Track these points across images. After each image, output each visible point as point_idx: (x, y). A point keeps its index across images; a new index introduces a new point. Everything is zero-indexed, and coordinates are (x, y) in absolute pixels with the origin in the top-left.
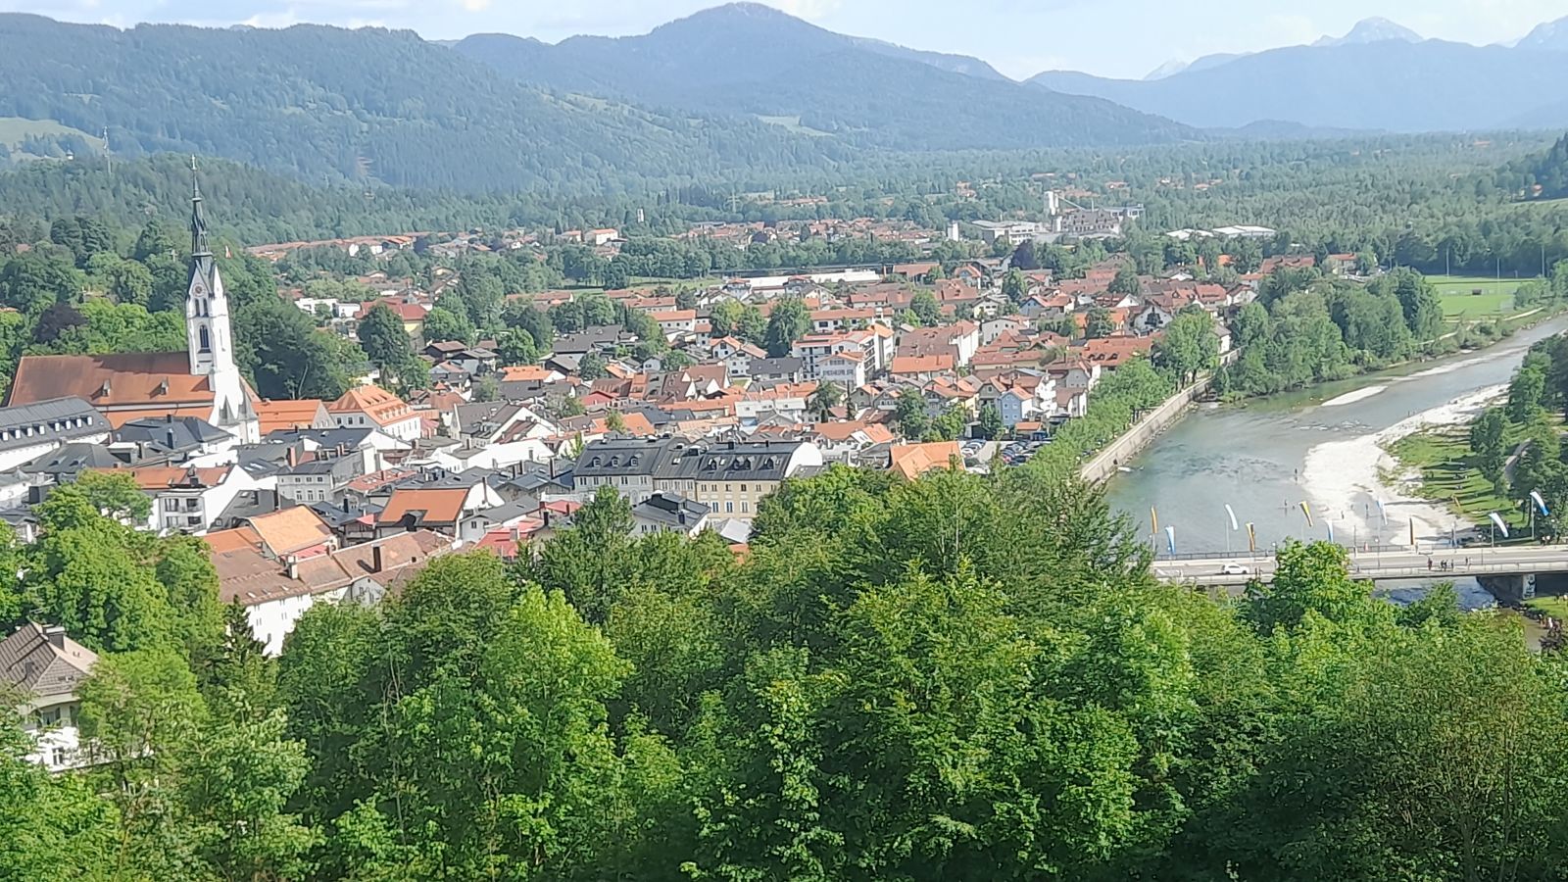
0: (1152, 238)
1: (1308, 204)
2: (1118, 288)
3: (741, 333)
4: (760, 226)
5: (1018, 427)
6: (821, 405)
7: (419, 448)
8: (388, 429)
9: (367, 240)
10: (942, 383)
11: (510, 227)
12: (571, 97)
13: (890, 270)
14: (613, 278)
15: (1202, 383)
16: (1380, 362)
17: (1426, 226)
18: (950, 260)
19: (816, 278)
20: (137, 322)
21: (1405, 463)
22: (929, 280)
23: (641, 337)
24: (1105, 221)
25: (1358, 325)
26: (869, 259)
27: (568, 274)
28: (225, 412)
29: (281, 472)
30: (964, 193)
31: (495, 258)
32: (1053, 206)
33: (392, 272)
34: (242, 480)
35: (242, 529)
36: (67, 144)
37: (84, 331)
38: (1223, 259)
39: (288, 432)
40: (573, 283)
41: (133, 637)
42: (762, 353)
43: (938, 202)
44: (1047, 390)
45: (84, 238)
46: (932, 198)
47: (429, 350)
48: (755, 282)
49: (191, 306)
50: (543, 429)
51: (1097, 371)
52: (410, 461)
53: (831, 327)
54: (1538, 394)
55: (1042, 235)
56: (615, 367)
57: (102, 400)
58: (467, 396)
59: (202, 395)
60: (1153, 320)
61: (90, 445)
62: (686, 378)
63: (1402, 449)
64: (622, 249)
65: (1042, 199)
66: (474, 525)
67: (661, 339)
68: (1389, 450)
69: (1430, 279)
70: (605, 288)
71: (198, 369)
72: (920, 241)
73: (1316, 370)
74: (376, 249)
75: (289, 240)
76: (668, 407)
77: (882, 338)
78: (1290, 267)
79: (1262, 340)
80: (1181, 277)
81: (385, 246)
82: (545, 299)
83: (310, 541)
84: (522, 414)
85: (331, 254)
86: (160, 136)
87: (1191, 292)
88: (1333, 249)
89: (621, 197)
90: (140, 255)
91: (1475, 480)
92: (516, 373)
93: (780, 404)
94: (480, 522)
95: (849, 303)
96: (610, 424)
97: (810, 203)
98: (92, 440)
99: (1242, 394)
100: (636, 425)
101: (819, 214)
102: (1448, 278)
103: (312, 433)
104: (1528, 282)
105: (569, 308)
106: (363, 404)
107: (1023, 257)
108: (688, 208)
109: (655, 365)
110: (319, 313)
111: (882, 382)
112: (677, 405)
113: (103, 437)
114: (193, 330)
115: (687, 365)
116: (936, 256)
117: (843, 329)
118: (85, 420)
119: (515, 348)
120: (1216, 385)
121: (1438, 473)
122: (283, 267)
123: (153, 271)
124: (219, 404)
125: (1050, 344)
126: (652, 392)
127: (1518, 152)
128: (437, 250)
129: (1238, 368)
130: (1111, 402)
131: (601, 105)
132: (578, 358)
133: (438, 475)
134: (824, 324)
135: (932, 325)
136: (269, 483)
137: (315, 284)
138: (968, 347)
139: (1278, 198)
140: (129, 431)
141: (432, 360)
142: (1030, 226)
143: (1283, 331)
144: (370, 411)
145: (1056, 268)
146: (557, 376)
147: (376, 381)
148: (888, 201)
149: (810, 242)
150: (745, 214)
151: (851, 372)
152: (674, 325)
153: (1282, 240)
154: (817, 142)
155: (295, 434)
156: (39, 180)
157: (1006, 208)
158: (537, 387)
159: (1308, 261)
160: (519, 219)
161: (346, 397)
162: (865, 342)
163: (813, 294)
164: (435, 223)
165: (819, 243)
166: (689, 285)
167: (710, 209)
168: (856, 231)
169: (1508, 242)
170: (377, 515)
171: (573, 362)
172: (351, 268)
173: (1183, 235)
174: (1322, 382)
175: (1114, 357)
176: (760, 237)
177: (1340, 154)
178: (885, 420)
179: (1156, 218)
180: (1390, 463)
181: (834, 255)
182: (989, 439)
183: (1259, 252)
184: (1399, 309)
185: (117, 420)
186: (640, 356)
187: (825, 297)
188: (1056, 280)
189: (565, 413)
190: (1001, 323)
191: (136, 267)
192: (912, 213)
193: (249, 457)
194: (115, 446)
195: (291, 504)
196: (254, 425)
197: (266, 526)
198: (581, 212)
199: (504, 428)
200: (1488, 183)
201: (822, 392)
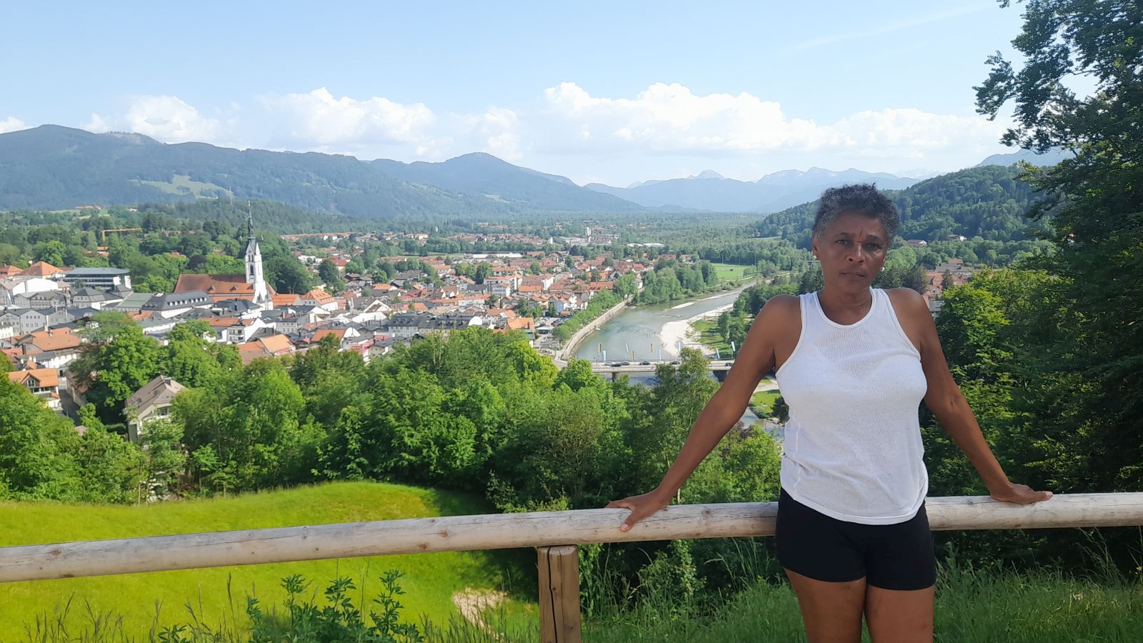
0: (622, 247)
1: (678, 235)
2: (605, 264)
3: (466, 275)
4: (481, 235)
5: (562, 313)
6: (490, 303)
7: (334, 314)
8: (322, 307)
9: (331, 234)
10: (536, 296)
11: (387, 232)
12: (414, 184)
13: (526, 254)
14: (423, 252)
15: (630, 300)
16: (693, 294)
17: (718, 246)
18: (548, 251)
19: (498, 255)
20: (230, 263)
21: (696, 330)
22: (539, 258)
23: (429, 275)
24: (606, 239)
25: (687, 280)
26: (519, 249)
27: (407, 250)
28: (259, 298)
29: (277, 321)
30: (558, 226)
31: (379, 243)
32: (589, 232)
33: (339, 247)
34: (260, 324)
35: (258, 342)
36: (218, 193)
37: (207, 265)
38: (645, 255)
39: (283, 306)
40: (407, 253)
41: (202, 382)
42: (473, 283)
43: (548, 229)
44: (573, 300)
45: (216, 229)
46: (546, 228)
47: (347, 277)
48: (475, 256)
49: (247, 257)
50: (384, 308)
51: (592, 293)
52: (329, 318)
53: (500, 274)
54: (743, 307)
55: (582, 243)
56: (418, 286)
57: (211, 292)
58: (359, 295)
59: (250, 291)
60: (616, 276)
61: (203, 309)
62: (442, 291)
63: (696, 325)
64: (427, 242)
65: (585, 230)
66: (347, 343)
67: (437, 276)
68: (691, 325)
69: (713, 264)
70: (420, 256)
71: (249, 280)
72: (539, 243)
73: (671, 296)
74: (335, 238)
75: (302, 233)
76: (433, 301)
77: (518, 279)
78: (667, 258)
79: (652, 285)
80: (629, 261)
81: (338, 237)
82: (393, 259)
83: (285, 347)
84: (376, 302)
85: (317, 239)
86: (254, 192)
87: (631, 266)
88: (684, 252)
89: (431, 221)
90: (237, 237)
91: (718, 337)
92: (379, 287)
93: (475, 302)
94: (349, 342)
95: (509, 265)
96: (410, 307)
97: (501, 227)
98: (206, 307)
99: (644, 303)
100: (420, 308)
101: (504, 232)
102: (723, 265)
103: (293, 307)
104: (748, 267)
105: (403, 263)
106: (315, 296)
107: (574, 251)
108: (455, 227)
109: (432, 285)
110: (308, 261)
111: (515, 295)
112: (437, 301)
113: (210, 306)
114: (248, 266)
115: (443, 286)
116: (543, 249)
117: (504, 275)
118: (203, 299)
119: (379, 277)
120: (635, 300)
121: (707, 334)
122: (297, 243)
123: (240, 243)
124: (257, 295)
125: (577, 283)
126: (430, 295)
127: (754, 220)
128: (358, 239)
129: (643, 294)
130: (595, 305)
131: (425, 187)
132: (403, 281)
133: (338, 324)
134: (498, 273)
135: (538, 275)
136: (270, 325)
137: (307, 250)
138: (548, 283)
139: (669, 233)
140: (221, 304)
141: (348, 280)
142: (579, 239)
143: (660, 281)
144: (318, 299)
145: (585, 256)
146: (394, 288)
147: (325, 288)
148: (530, 228)
149: (498, 242)
150: (476, 230)
151: (504, 290)
152: (442, 271)
153: (666, 249)
154: (506, 205)
155: (285, 307)
156: (203, 206)
157: (572, 232)
158: (386, 292)
159: (674, 257)
160: (391, 229)
161: (308, 294)
162: (511, 279)
163: (496, 262)
164: (359, 229)
165: (501, 242)
166: (451, 256)
167: (463, 228)
168: (516, 239)
169: (744, 253)
170: (311, 339)
171: (400, 283)
172: (324, 245)
173: (632, 245)
174: (673, 300)
175: (599, 289)
176: (480, 239)
177: (693, 218)
178: (513, 309)
179: (624, 239)
180: (691, 330)
181: (506, 247)
182: (552, 317)
183: (657, 253)
184: (701, 275)
185: (216, 300)
186: (428, 282)
187: (500, 263)
188: (585, 260)
189: (394, 302)
190: (562, 275)
191: (235, 242)
192: (538, 233)
193: (266, 316)
194: (214, 309)
195: (279, 333)
196: (271, 303)
197: (268, 342)
198: (416, 227)
199: (370, 307)
200: (741, 231)
201: (491, 297)
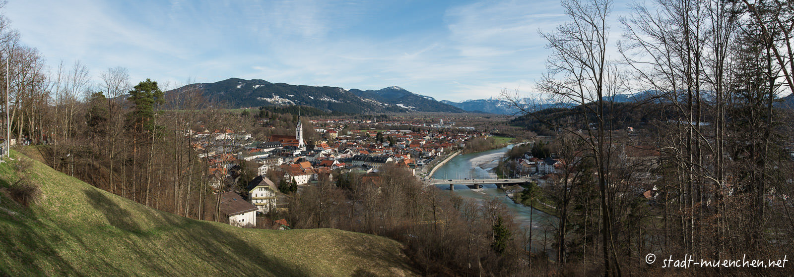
1: (481, 124)
2: (448, 135)
7: (329, 154)
8: (325, 151)
9: (331, 120)
10: (417, 149)
24: (449, 124)
28: (301, 146)
30: (428, 119)
32: (442, 121)
35: (299, 164)
36: (289, 103)
40: (362, 129)
44: (434, 151)
46: (423, 119)
47: (336, 138)
48: (391, 131)
49: (297, 129)
50: (351, 152)
51: (442, 148)
52: (327, 156)
57: (283, 142)
58: (341, 146)
59: (297, 143)
60: (453, 141)
61: (279, 149)
62: (376, 145)
64: (371, 124)
70: (367, 130)
71: (297, 139)
72: (419, 126)
76: (372, 150)
80: (459, 134)
81: (334, 121)
83: (308, 167)
84: (348, 150)
86: (302, 102)
87: (460, 137)
92: (349, 143)
93: (390, 151)
95: (406, 135)
100: (366, 153)
101: (404, 120)
102: (499, 137)
103: (313, 150)
104: (510, 139)
105: (360, 133)
108: (383, 118)
111: (407, 148)
114: (297, 132)
118: (280, 145)
123: (294, 123)
125: (436, 144)
128: (342, 122)
133: (331, 158)
134: (401, 138)
136: (304, 157)
138: (423, 143)
139: (477, 123)
140: (286, 147)
142: (437, 124)
144: (323, 147)
146: (355, 144)
147: (326, 142)
154: (405, 108)
158: (352, 145)
163: (400, 133)
164: (343, 118)
166: (380, 131)
169: (509, 133)
172: (328, 124)
173: (460, 128)
175: (445, 146)
178: (406, 154)
181: (405, 128)
182: (424, 158)
185: (284, 145)
188: (439, 134)
189: (355, 150)
192: (419, 121)
193: (302, 153)
194: (283, 149)
195: (307, 161)
197: (303, 164)
198: (366, 118)
199: (344, 152)
200: (507, 123)
